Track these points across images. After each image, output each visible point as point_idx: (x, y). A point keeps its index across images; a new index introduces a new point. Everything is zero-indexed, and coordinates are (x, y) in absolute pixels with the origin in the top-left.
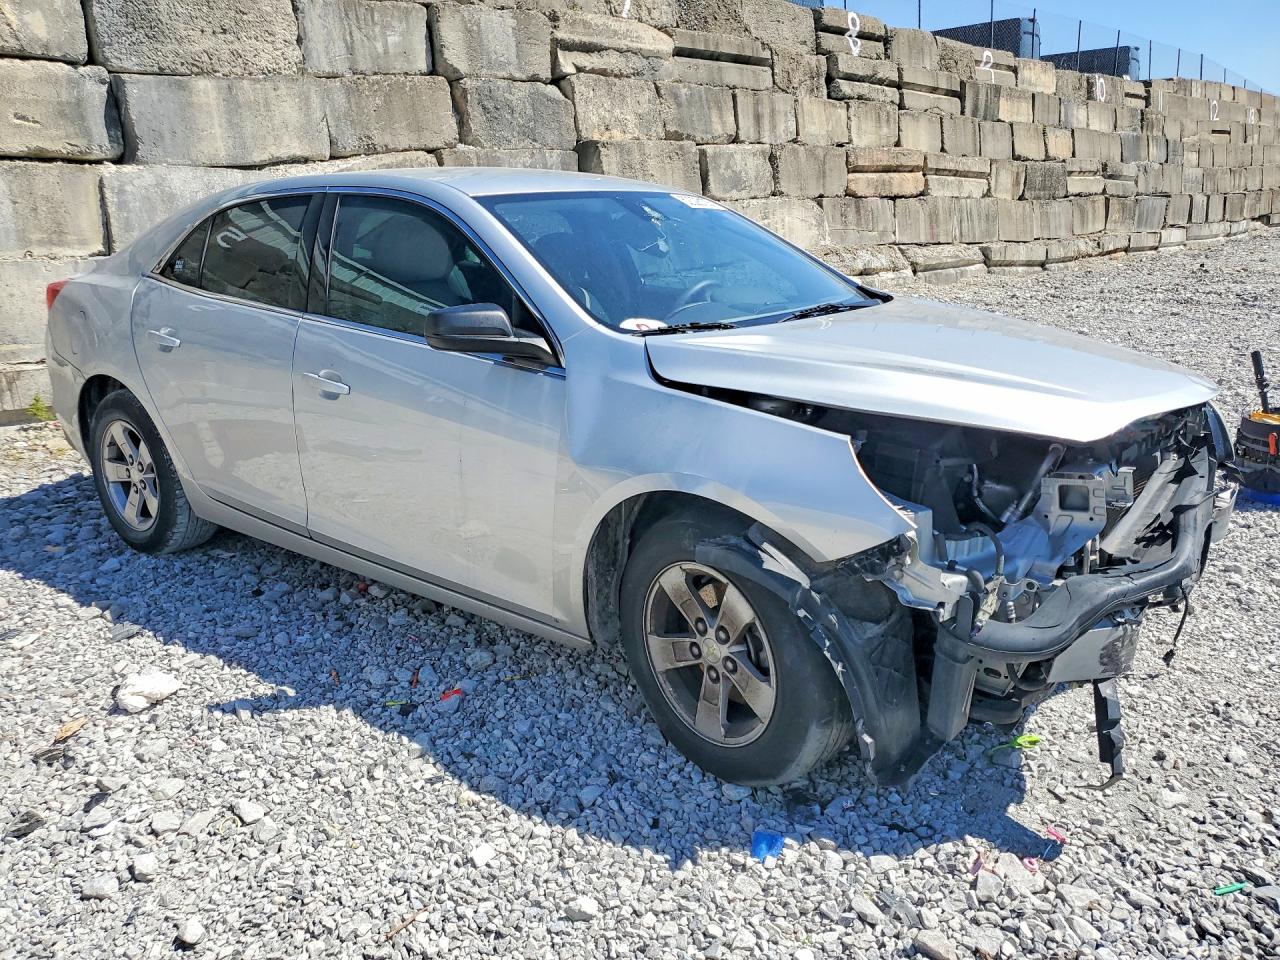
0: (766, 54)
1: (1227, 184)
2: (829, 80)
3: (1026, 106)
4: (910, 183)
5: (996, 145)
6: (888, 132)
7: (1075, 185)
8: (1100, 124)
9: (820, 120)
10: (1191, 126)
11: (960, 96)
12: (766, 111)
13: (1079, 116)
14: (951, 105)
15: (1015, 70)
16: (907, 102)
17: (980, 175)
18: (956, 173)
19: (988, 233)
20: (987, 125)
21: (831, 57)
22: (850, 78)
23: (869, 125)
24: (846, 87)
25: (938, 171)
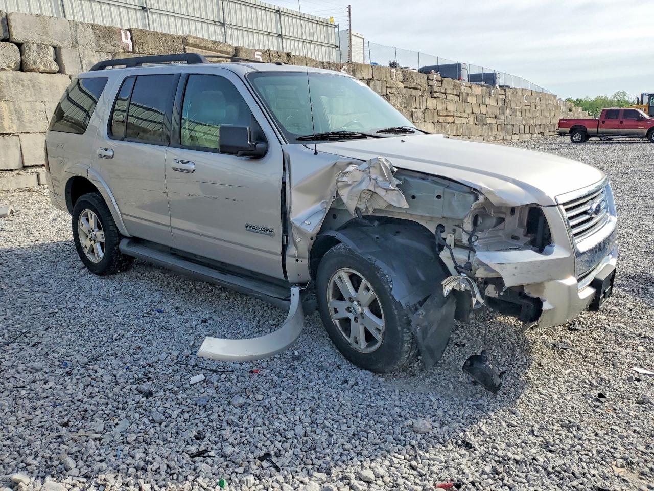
0: (419, 87)
1: (530, 122)
2: (431, 93)
3: (474, 98)
4: (450, 119)
5: (468, 110)
6: (444, 106)
7: (489, 121)
8: (493, 103)
9: (432, 103)
10: (518, 104)
11: (459, 96)
12: (421, 101)
13: (488, 101)
14: (457, 98)
15: (470, 88)
16: (448, 98)
17: (466, 117)
18: (460, 117)
19: (469, 133)
20: (466, 104)
21: (431, 87)
22: (435, 92)
23: (440, 104)
24: (435, 95)
25: (456, 116)
